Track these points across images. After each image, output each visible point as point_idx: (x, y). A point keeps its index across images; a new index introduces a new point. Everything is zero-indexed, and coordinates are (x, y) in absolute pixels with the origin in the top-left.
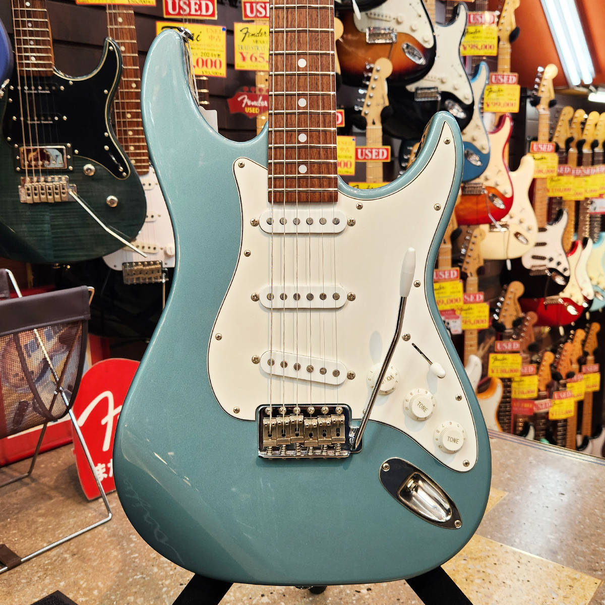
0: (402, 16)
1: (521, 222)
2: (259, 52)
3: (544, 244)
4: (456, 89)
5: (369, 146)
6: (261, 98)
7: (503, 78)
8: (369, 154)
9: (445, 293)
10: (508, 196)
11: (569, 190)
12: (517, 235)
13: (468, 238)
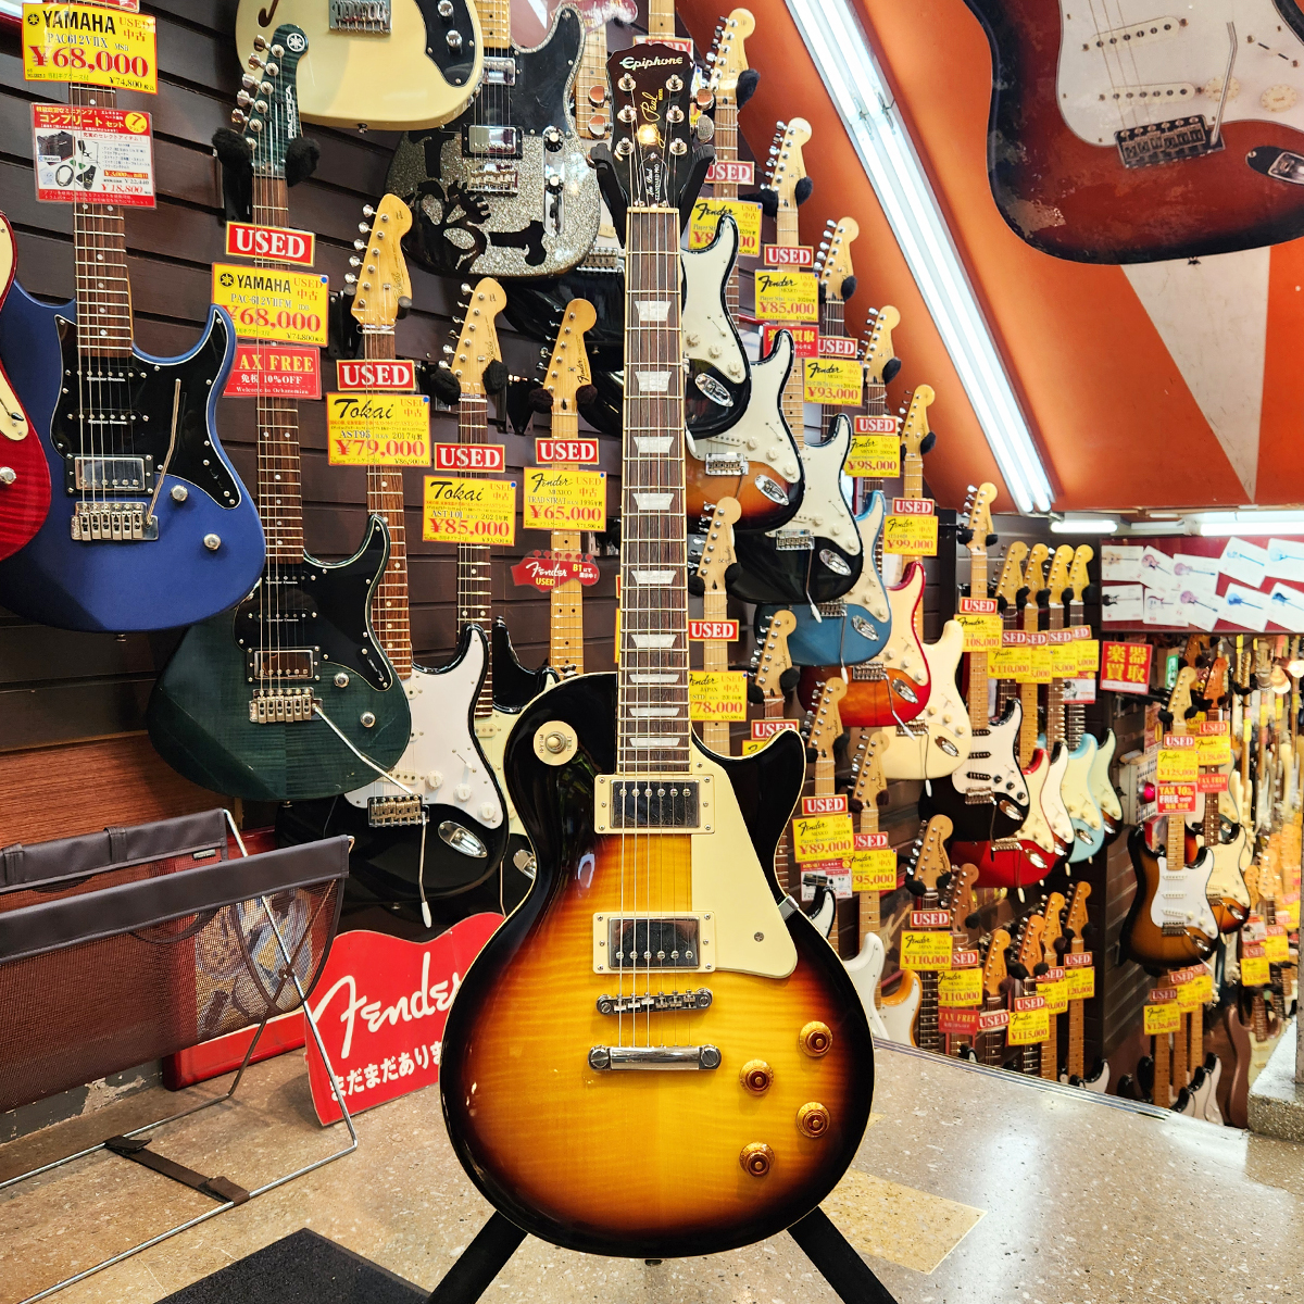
0: (755, 439)
1: (946, 722)
2: (556, 505)
3: (985, 755)
4: (835, 534)
5: (707, 619)
6: (558, 566)
7: (913, 506)
8: (708, 631)
9: (826, 833)
10: (923, 683)
11: (1025, 668)
12: (940, 741)
13: (861, 746)
